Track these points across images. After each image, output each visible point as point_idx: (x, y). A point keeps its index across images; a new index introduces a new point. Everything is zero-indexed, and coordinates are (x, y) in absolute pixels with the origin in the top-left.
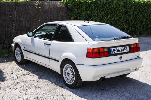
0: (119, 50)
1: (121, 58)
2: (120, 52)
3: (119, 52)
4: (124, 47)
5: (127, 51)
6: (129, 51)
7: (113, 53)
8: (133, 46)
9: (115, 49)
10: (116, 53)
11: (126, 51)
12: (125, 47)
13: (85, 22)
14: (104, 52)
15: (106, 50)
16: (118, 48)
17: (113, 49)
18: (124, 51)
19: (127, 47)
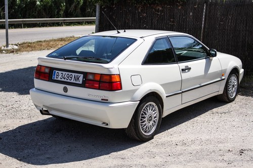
0: (66, 76)
1: (65, 90)
2: (66, 80)
3: (63, 80)
4: (73, 74)
5: (78, 82)
6: (81, 82)
7: (55, 79)
8: (91, 77)
9: (60, 72)
10: (59, 79)
11: (75, 82)
12: (76, 74)
13: (125, 31)
14: (45, 73)
15: (47, 71)
16: (64, 73)
17: (57, 71)
18: (72, 81)
19: (79, 75)
